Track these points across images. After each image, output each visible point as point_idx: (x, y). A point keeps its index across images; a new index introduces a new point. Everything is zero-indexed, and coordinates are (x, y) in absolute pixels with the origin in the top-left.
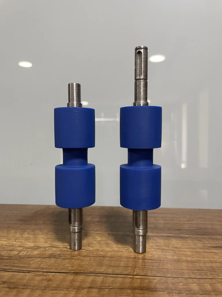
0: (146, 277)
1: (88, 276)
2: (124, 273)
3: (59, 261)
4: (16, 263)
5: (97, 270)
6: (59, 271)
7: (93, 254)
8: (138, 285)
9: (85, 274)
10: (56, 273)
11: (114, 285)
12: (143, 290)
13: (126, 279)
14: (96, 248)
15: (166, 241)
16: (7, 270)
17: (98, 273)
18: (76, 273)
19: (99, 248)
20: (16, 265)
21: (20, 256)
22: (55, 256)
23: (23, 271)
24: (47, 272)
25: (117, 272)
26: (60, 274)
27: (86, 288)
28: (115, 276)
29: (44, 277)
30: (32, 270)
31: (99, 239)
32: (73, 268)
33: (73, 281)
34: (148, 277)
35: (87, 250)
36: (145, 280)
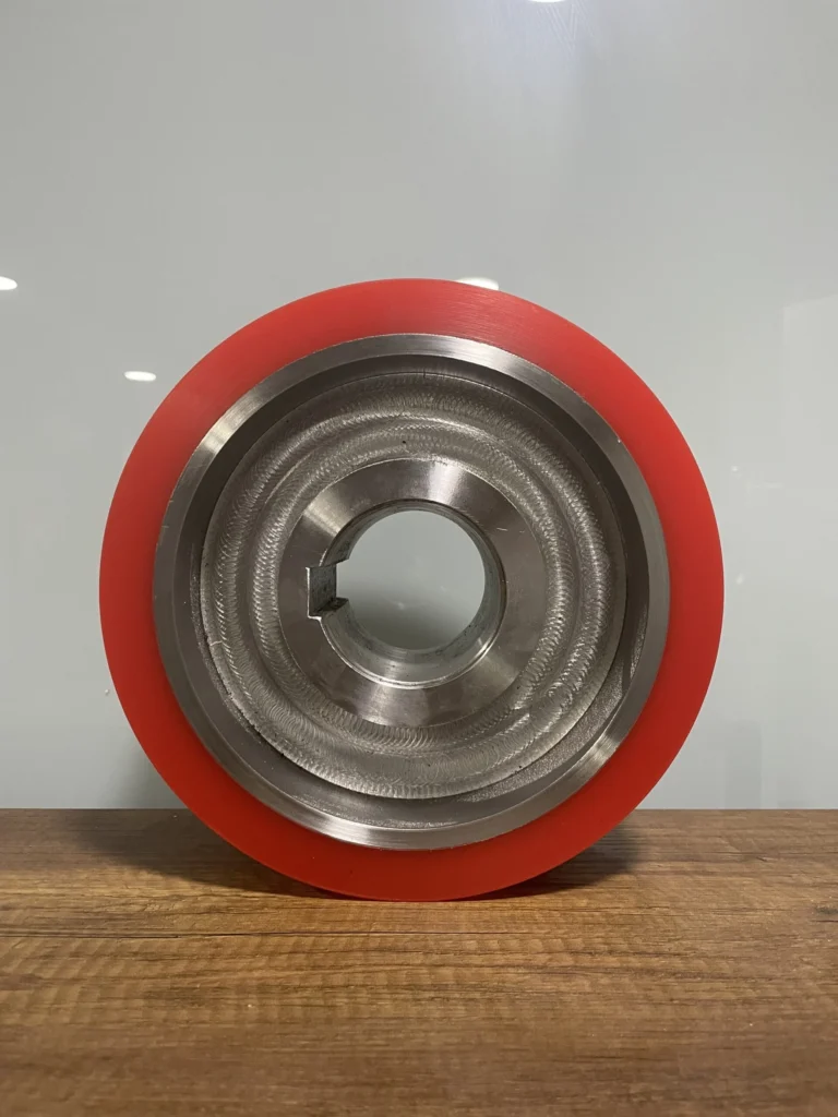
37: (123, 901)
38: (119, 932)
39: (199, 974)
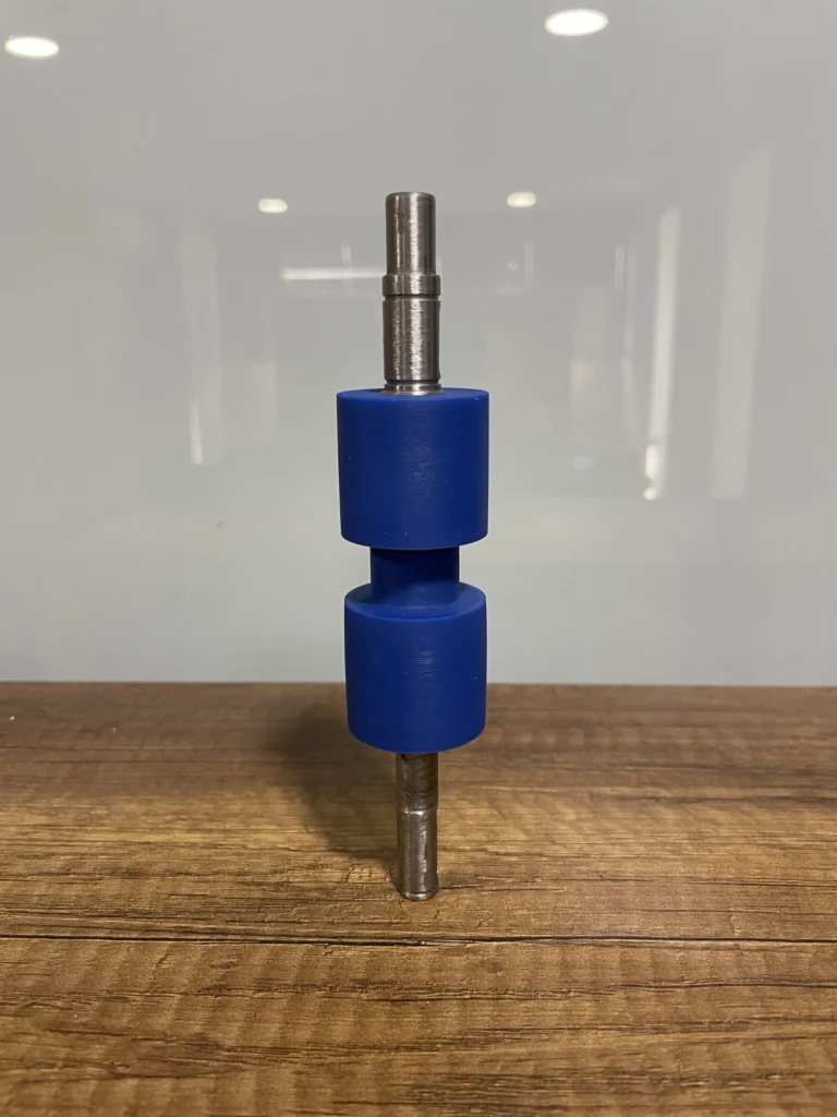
0: (775, 944)
1: (603, 946)
2: (703, 934)
3: (486, 899)
4: (359, 913)
5: (619, 928)
6: (509, 935)
7: (580, 872)
8: (764, 970)
9: (590, 941)
10: (502, 943)
11: (695, 976)
12: (784, 985)
13: (721, 952)
14: (577, 847)
15: (783, 816)
16: (345, 940)
17: (624, 935)
18: (563, 940)
19: (587, 849)
20: (362, 918)
21: (355, 886)
22: (465, 881)
23: (396, 938)
24: (473, 940)
25: (682, 931)
26: (516, 945)
27: (616, 988)
28: (681, 943)
29: (472, 957)
30: (423, 933)
31: (571, 815)
32: (546, 923)
33: (565, 966)
34: (782, 944)
35: (555, 858)
36: (777, 954)
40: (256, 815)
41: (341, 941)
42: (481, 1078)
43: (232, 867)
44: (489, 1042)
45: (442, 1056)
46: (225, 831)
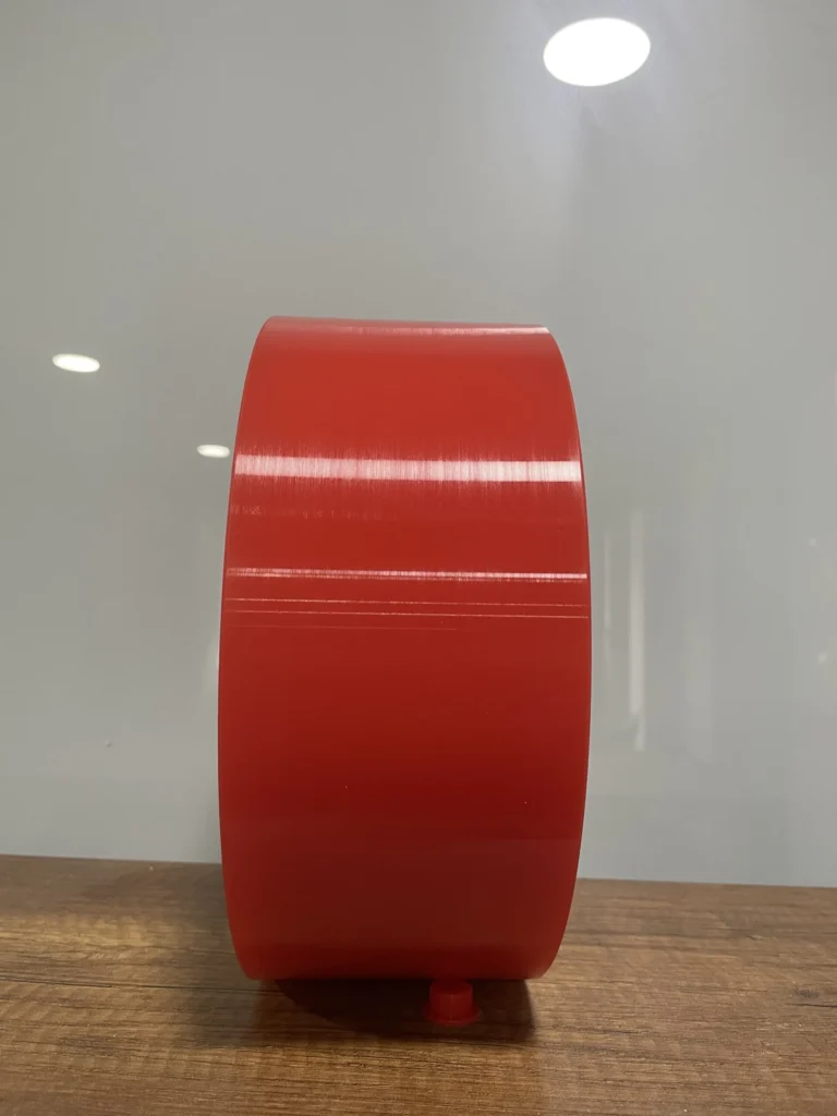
37: (71, 948)
38: (56, 978)
39: (120, 1024)
40: (51, 927)
41: (63, 983)
42: (102, 1038)
43: (21, 950)
44: (117, 1026)
45: (87, 1029)
46: (25, 933)
